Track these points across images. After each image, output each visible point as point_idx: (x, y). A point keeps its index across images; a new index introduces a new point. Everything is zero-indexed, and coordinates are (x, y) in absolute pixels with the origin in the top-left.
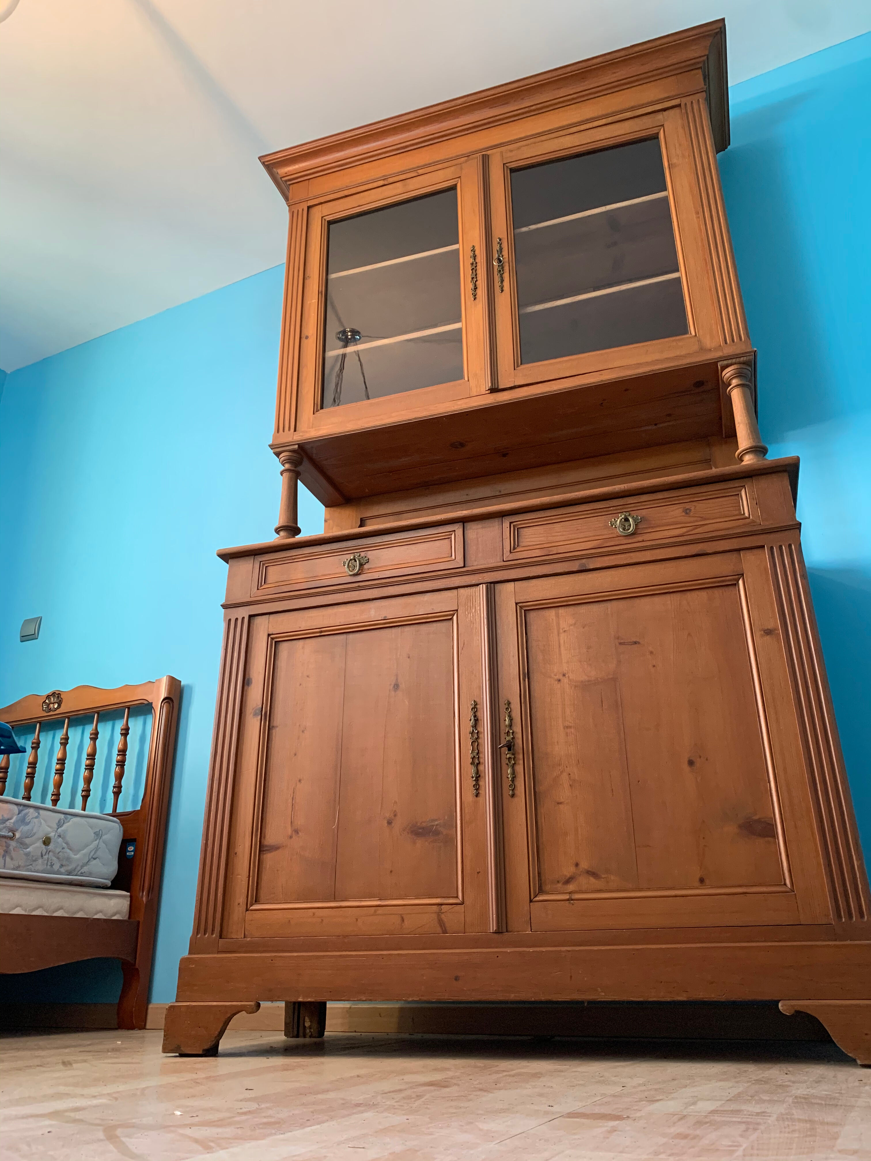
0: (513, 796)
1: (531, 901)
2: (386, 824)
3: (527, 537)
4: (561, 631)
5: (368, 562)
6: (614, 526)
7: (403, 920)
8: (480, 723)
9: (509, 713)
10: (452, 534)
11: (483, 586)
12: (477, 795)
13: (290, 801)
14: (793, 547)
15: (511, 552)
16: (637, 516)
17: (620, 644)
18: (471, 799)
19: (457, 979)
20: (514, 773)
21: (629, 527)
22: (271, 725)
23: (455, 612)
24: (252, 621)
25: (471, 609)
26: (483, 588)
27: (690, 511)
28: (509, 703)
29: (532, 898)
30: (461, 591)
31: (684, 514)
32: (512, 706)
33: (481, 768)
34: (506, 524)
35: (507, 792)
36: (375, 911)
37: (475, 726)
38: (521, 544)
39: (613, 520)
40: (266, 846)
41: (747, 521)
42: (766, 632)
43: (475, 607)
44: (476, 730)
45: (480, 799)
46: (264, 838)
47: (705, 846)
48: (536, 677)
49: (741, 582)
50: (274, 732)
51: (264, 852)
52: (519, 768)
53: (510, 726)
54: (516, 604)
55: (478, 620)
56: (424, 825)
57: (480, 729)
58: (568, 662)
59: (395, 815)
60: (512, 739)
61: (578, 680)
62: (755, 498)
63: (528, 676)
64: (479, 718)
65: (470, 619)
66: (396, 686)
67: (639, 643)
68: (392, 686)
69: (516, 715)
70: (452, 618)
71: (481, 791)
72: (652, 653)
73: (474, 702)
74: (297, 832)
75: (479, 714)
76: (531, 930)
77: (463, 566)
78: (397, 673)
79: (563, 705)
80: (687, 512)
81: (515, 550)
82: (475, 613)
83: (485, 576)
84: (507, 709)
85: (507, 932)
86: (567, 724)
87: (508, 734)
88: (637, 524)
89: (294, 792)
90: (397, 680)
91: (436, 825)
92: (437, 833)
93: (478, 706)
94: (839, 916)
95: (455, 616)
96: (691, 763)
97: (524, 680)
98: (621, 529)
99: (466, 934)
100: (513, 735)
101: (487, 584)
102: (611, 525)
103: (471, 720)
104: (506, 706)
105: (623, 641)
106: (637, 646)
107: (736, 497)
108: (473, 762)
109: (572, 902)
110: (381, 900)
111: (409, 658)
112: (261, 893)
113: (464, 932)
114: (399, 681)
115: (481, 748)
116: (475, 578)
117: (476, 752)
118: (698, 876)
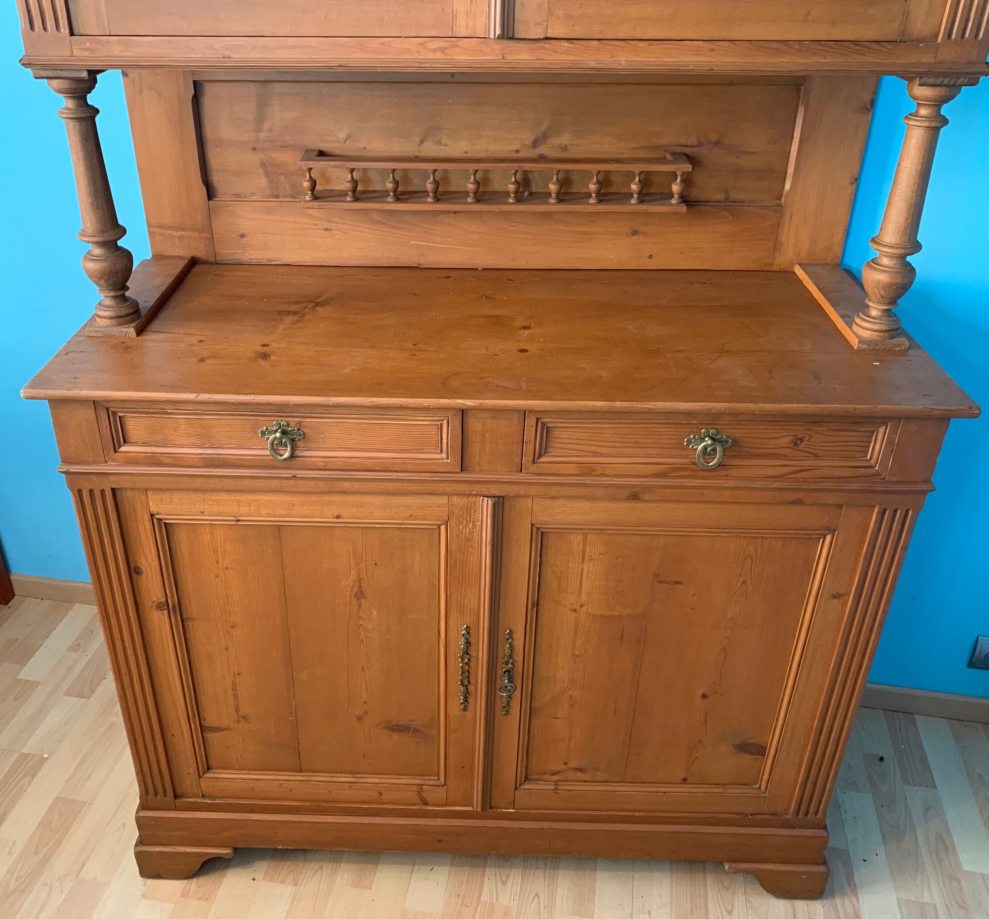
0: (505, 715)
1: (516, 789)
2: (355, 719)
3: (560, 440)
4: (586, 558)
5: (304, 438)
6: (690, 446)
7: (381, 794)
8: (474, 648)
9: (510, 642)
10: (443, 421)
11: (488, 500)
12: (465, 709)
13: (230, 692)
14: (910, 512)
15: (534, 462)
16: (728, 437)
17: (659, 582)
18: (458, 713)
19: (440, 841)
20: (510, 696)
21: (712, 453)
22: (185, 617)
23: (444, 522)
24: (118, 495)
25: (467, 523)
26: (487, 505)
27: (801, 442)
28: (511, 633)
29: (518, 785)
30: (455, 499)
31: (791, 445)
32: (514, 636)
33: (471, 688)
34: (531, 420)
35: (500, 712)
36: (350, 787)
37: (466, 652)
38: (550, 450)
39: (692, 436)
40: (209, 727)
41: (870, 471)
42: (835, 595)
43: (474, 523)
44: (468, 656)
45: (469, 714)
46: (205, 720)
47: (696, 758)
48: (546, 606)
49: (828, 538)
50: (190, 624)
51: (208, 731)
52: (517, 693)
53: (511, 656)
54: (533, 525)
55: (477, 538)
56: (400, 723)
57: (473, 653)
58: (589, 594)
59: (366, 713)
60: (512, 668)
61: (599, 613)
62: (893, 444)
63: (537, 604)
64: (472, 643)
65: (466, 535)
66: (360, 594)
67: (682, 584)
68: (354, 594)
69: (519, 643)
70: (439, 527)
71: (471, 707)
72: (694, 595)
73: (467, 627)
74: (245, 718)
75: (471, 639)
76: (514, 809)
77: (460, 471)
78: (360, 580)
79: (576, 635)
80: (797, 442)
81: (540, 460)
82: (473, 529)
83: (491, 488)
84: (508, 639)
85: (490, 808)
86: (577, 653)
87: (507, 663)
88: (724, 451)
89: (234, 683)
90: (360, 587)
91: (416, 725)
92: (416, 731)
93: (471, 632)
94: (798, 813)
95: (443, 528)
96: (704, 696)
97: (532, 610)
98: (702, 460)
99: (448, 808)
100: (512, 664)
101: (494, 499)
102: (687, 444)
103: (462, 644)
104: (507, 637)
105: (662, 579)
106: (679, 586)
107: (869, 434)
108: (462, 683)
109: (557, 791)
110: (355, 777)
111: (376, 565)
112: (212, 763)
113: (446, 805)
114: (363, 589)
115: (472, 671)
116: (476, 489)
117: (466, 675)
118: (683, 777)
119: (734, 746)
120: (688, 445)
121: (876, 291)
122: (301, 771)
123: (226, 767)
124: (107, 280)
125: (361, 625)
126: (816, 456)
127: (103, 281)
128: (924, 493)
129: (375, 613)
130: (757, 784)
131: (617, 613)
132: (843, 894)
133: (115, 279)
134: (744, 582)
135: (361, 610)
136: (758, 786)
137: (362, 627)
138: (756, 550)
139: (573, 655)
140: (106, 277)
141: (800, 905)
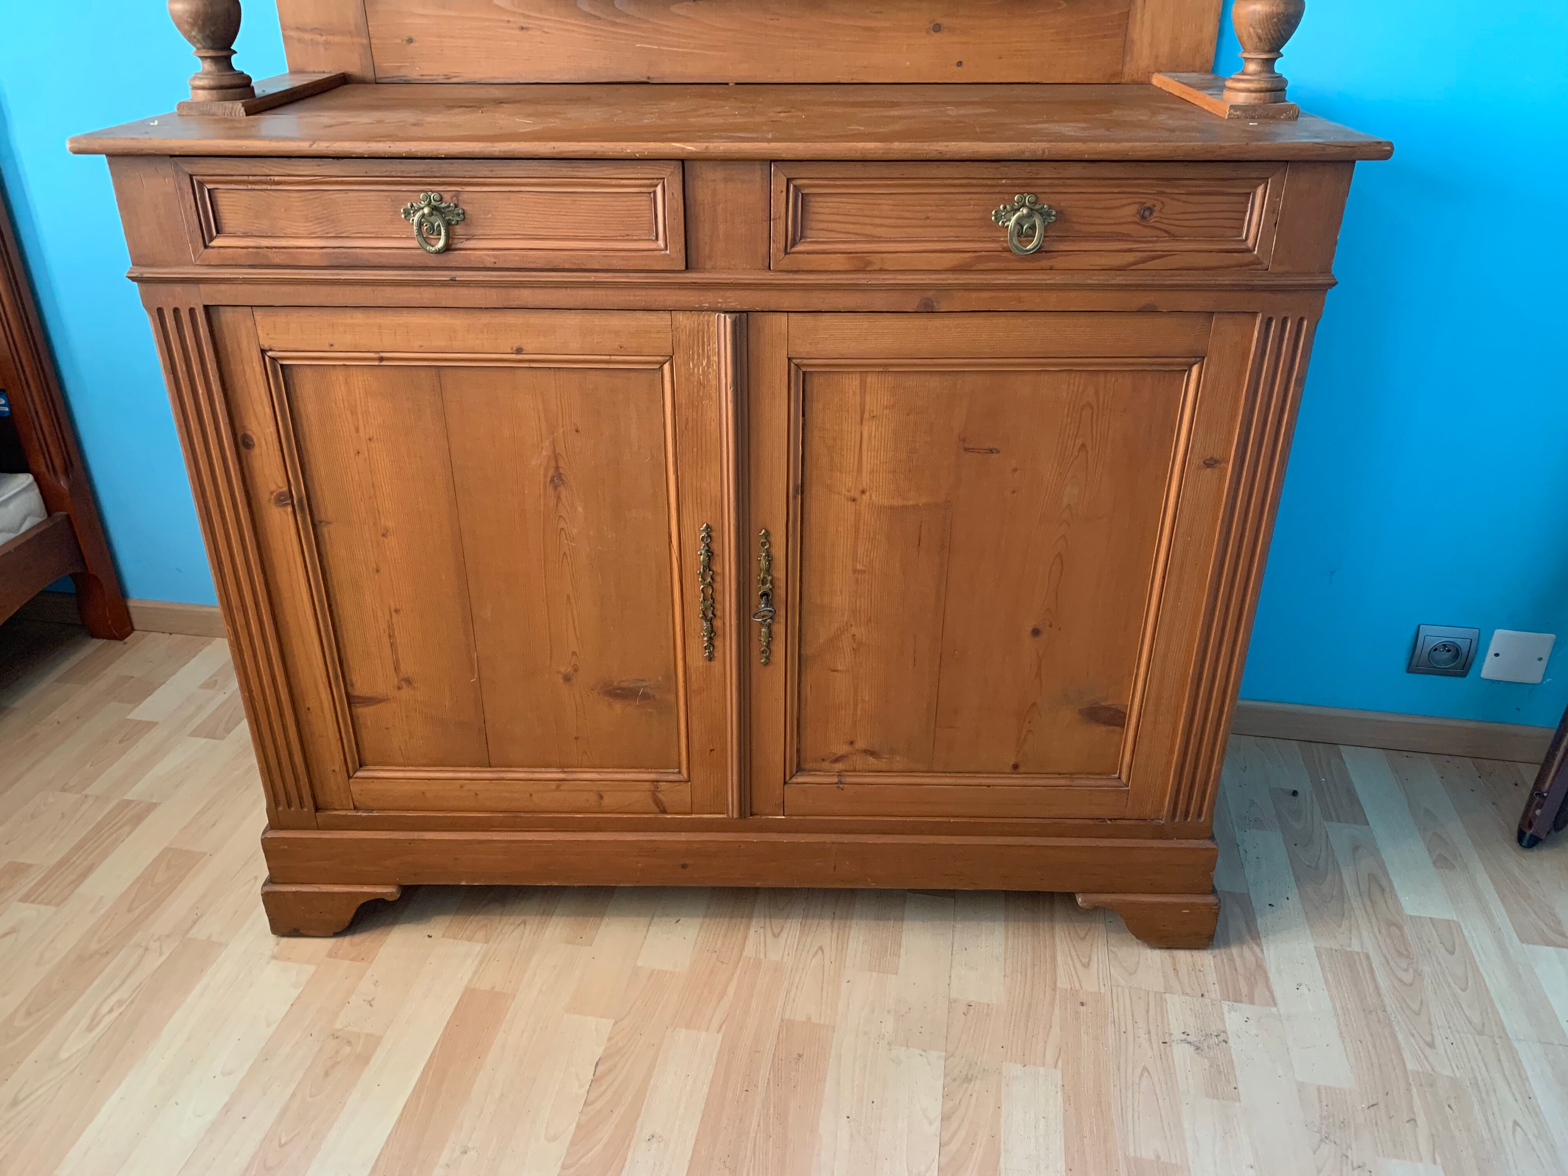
0: (766, 664)
1: (785, 783)
2: (561, 681)
3: (822, 217)
4: (866, 416)
5: (464, 219)
6: (1000, 223)
7: (601, 797)
8: (717, 560)
9: (767, 549)
10: (656, 186)
11: (725, 317)
12: (710, 658)
13: (386, 640)
14: (1305, 323)
15: (786, 253)
16: (1050, 207)
17: (966, 450)
18: (701, 663)
19: (684, 866)
20: (770, 634)
21: (1030, 232)
22: (317, 518)
23: (667, 358)
24: (214, 318)
25: (698, 358)
26: (725, 323)
27: (1151, 214)
28: (767, 535)
29: (788, 778)
30: (680, 317)
31: (1137, 219)
32: (772, 539)
33: (718, 623)
34: (779, 183)
35: (758, 660)
36: (558, 786)
37: (708, 566)
38: (808, 233)
39: (1001, 207)
40: (358, 697)
41: (1247, 258)
42: (1207, 462)
43: (709, 357)
44: (710, 570)
45: (716, 664)
46: (352, 686)
47: (1029, 731)
48: (816, 491)
49: (1195, 369)
50: (325, 530)
51: (358, 705)
52: (779, 629)
53: (768, 571)
54: (789, 359)
55: (714, 383)
56: (624, 685)
57: (717, 568)
58: (872, 472)
59: (576, 670)
60: (770, 589)
61: (886, 502)
62: (1276, 211)
63: (802, 489)
64: (716, 552)
65: (699, 378)
66: (557, 480)
67: (998, 452)
68: (549, 479)
69: (779, 552)
70: (661, 368)
71: (718, 654)
72: (1015, 470)
73: (708, 527)
74: (408, 681)
75: (715, 547)
76: (784, 815)
77: (684, 268)
78: (556, 457)
79: (857, 538)
80: (1145, 214)
81: (795, 249)
82: (708, 368)
83: (730, 297)
84: (763, 544)
85: (751, 815)
86: (859, 567)
87: (764, 582)
88: (1046, 229)
89: (391, 626)
90: (557, 468)
91: (644, 687)
92: (646, 696)
93: (713, 534)
94: (1174, 815)
95: (667, 367)
96: (1036, 632)
97: (795, 498)
98: (1015, 241)
99: (693, 816)
100: (771, 583)
101: (734, 315)
102: (996, 219)
103: (701, 554)
104: (763, 540)
105: (971, 446)
106: (994, 456)
107: (1243, 199)
108: (705, 616)
109: (841, 786)
110: (564, 772)
111: (577, 431)
112: (368, 756)
113: (691, 813)
114: (561, 471)
115: (718, 597)
116: (709, 298)
117: (709, 602)
118: (1012, 763)
119: (1081, 712)
120: (997, 221)
121: (1251, 30)
122: (490, 767)
123: (386, 762)
124: (202, 30)
125: (562, 529)
126: (1174, 236)
127: (196, 29)
128: (1323, 288)
129: (580, 509)
130: (1116, 773)
131: (911, 503)
132: (1241, 941)
133: (213, 29)
134: (1083, 446)
135: (560, 505)
136: (1117, 775)
137: (563, 532)
138: (1097, 393)
139: (855, 571)
140: (200, 22)
141: (1183, 956)
